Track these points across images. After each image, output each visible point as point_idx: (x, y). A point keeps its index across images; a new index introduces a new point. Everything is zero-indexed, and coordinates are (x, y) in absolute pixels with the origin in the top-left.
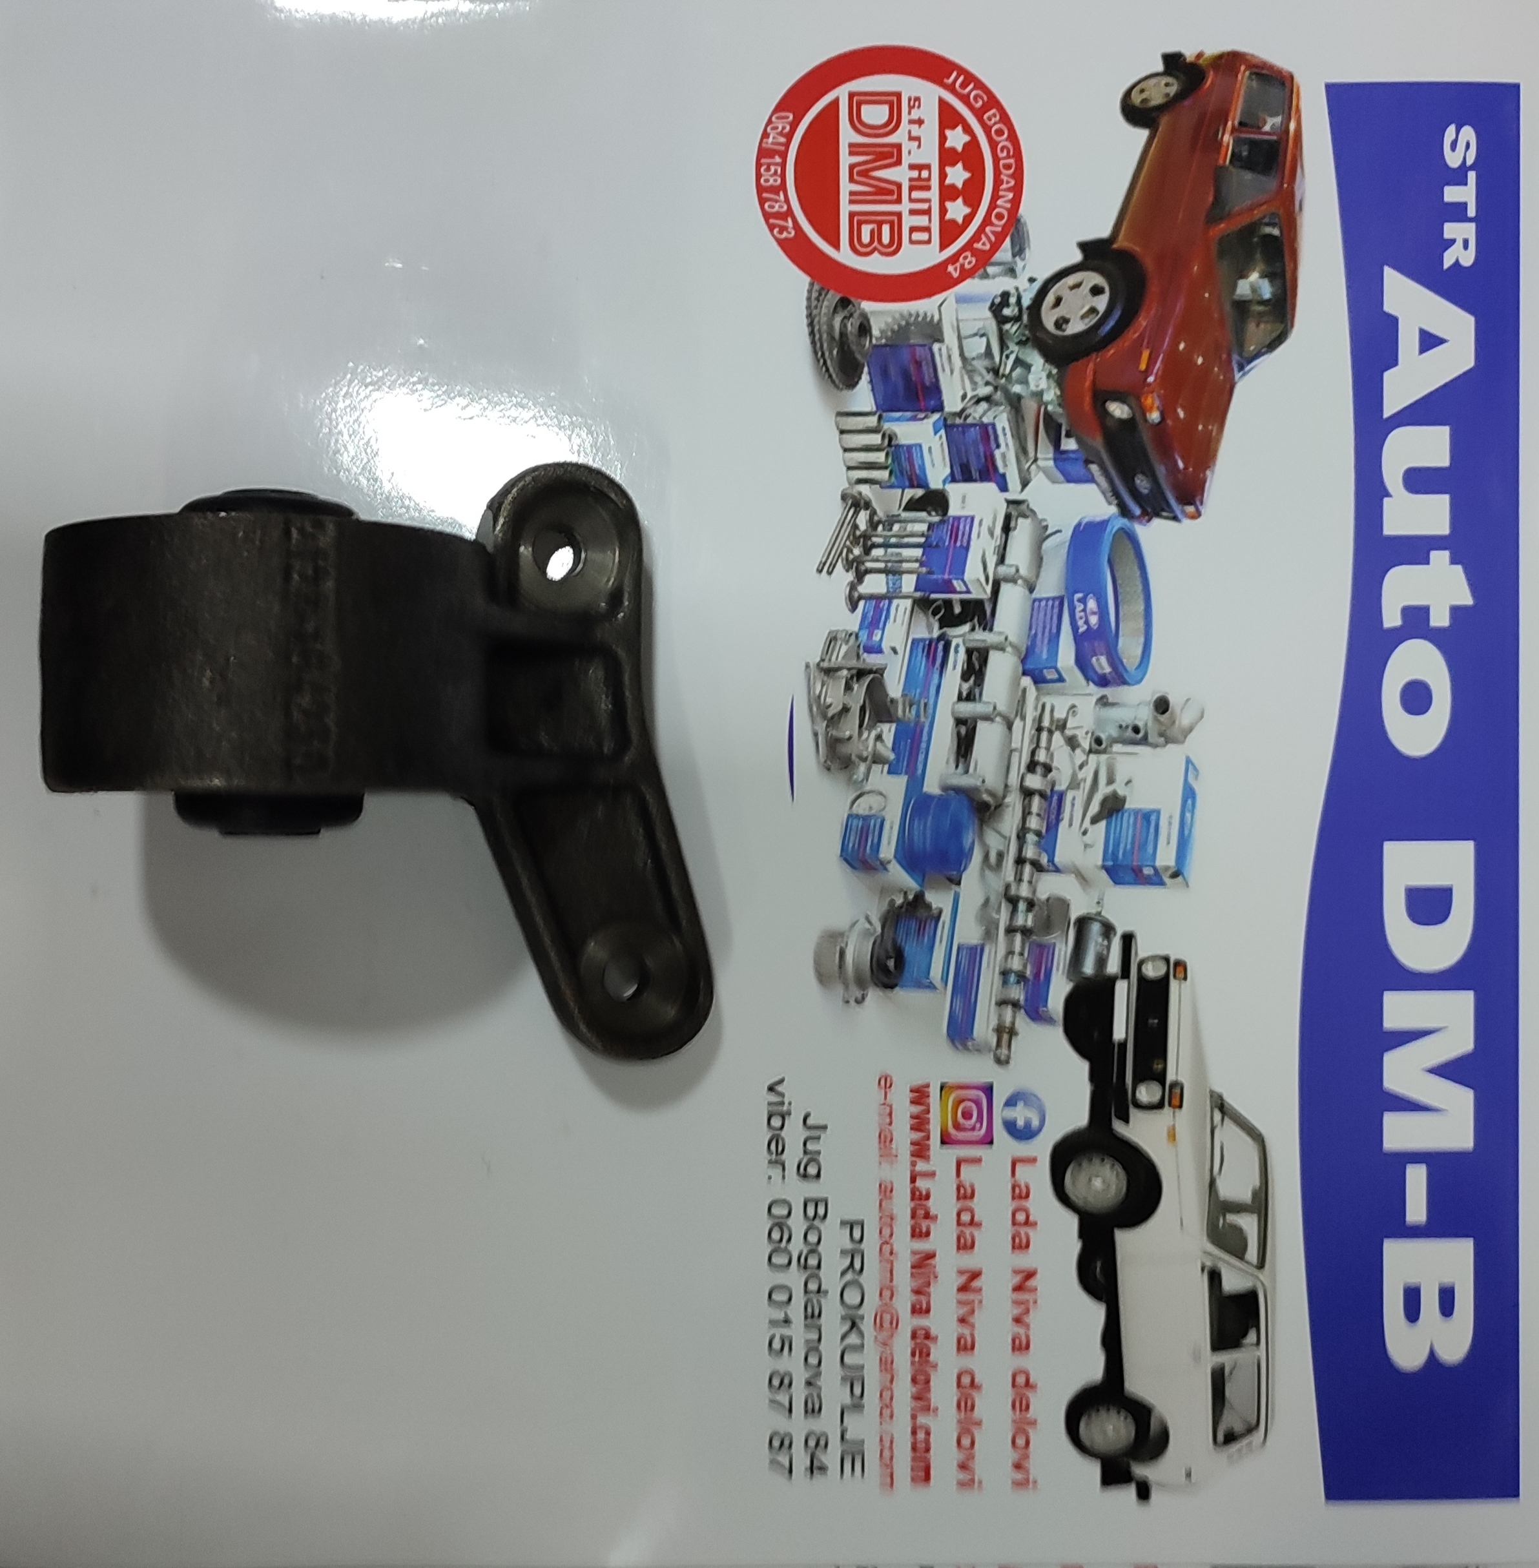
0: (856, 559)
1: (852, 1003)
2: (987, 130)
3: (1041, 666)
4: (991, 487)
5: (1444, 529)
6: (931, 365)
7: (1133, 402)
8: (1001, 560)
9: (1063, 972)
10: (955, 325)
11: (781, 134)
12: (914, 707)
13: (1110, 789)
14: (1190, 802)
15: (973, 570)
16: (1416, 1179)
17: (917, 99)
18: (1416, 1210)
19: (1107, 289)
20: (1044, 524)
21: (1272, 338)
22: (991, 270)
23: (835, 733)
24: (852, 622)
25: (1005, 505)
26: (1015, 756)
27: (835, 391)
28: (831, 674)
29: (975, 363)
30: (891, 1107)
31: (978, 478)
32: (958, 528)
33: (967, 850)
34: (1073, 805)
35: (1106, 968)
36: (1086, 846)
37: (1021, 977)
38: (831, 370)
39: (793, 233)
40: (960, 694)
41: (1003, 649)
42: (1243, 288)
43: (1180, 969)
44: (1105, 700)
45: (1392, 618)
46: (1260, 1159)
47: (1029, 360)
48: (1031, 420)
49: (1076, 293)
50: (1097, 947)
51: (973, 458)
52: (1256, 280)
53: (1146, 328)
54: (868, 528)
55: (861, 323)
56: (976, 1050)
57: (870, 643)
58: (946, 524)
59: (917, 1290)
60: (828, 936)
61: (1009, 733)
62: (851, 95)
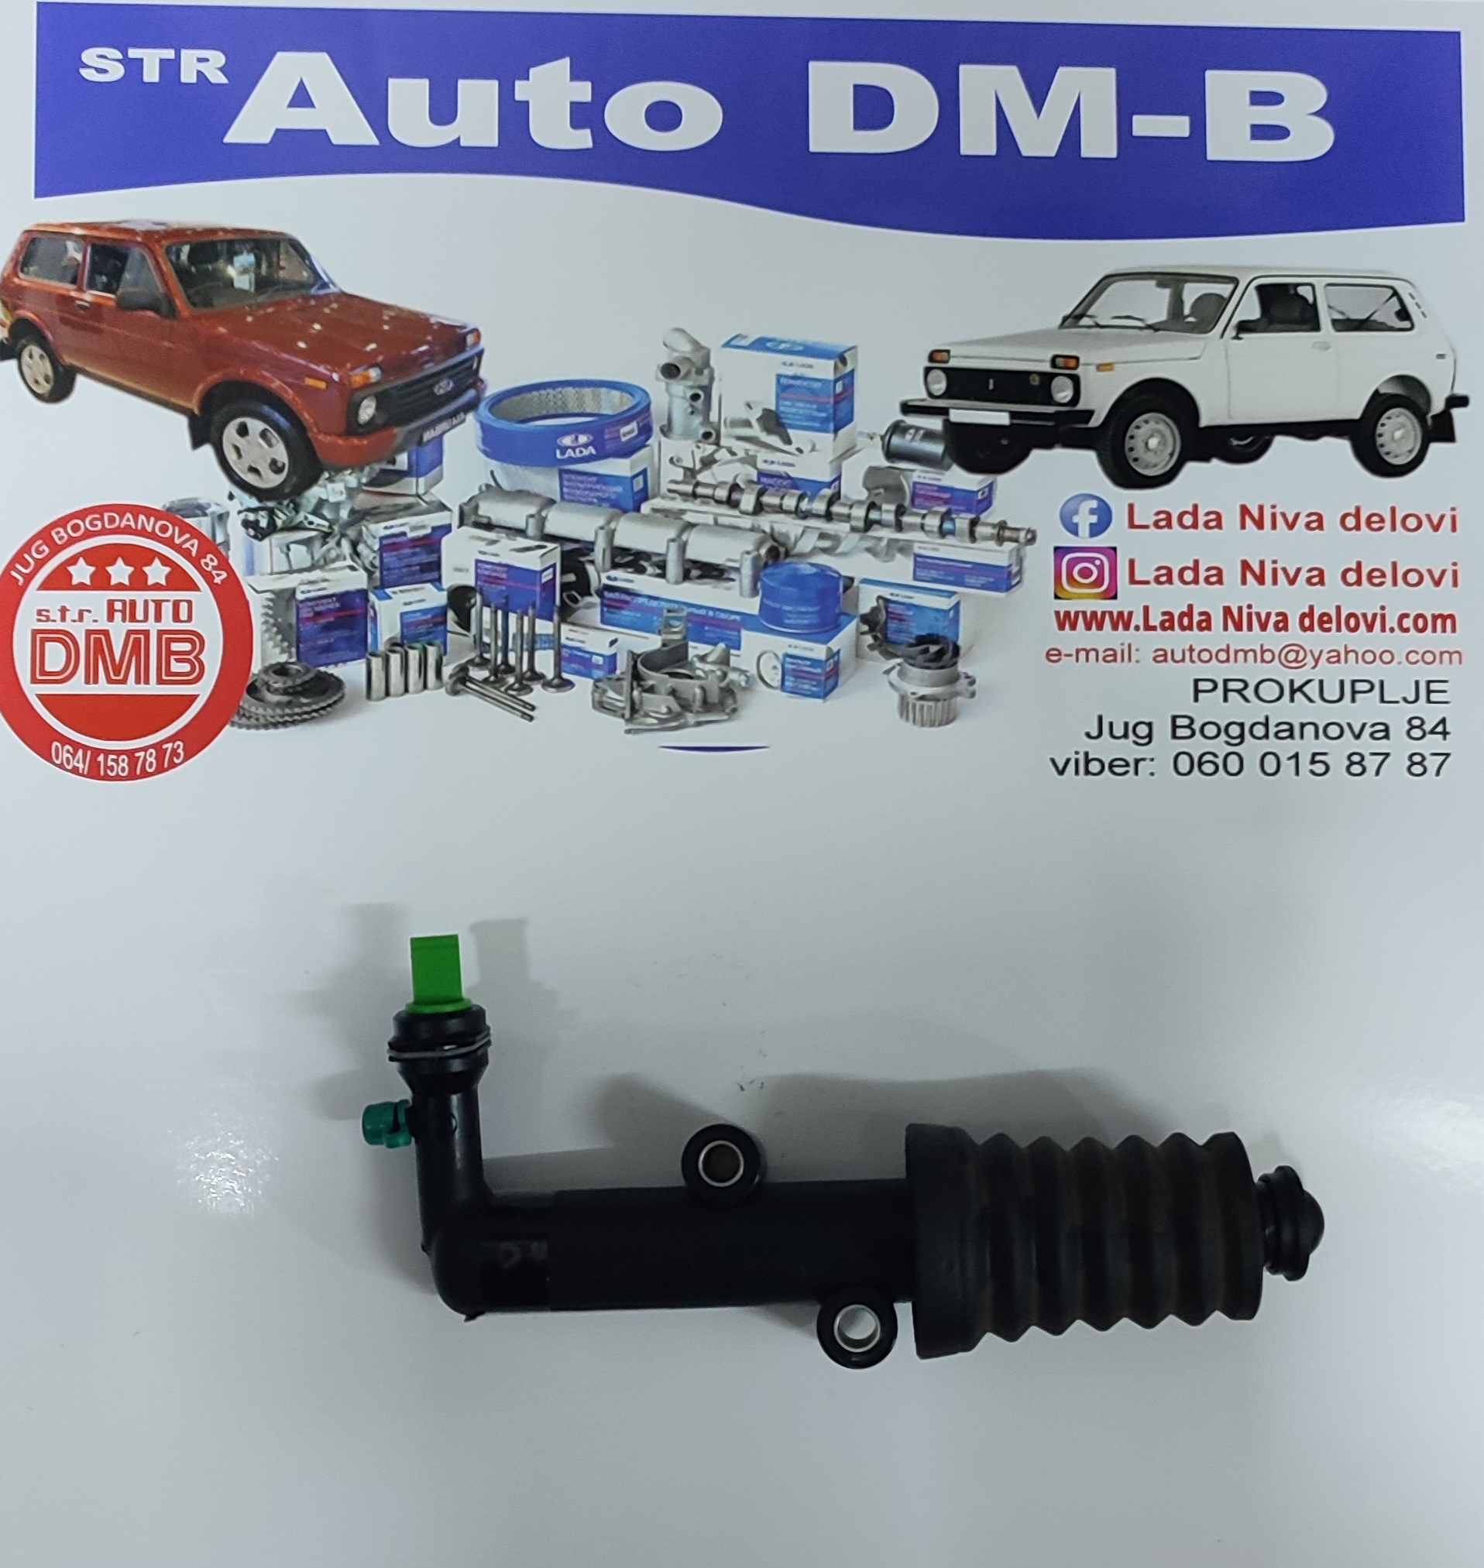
0: (518, 680)
1: (971, 688)
2: (72, 541)
3: (630, 494)
4: (445, 540)
5: (494, 84)
6: (318, 602)
7: (361, 394)
8: (521, 532)
9: (942, 474)
10: (278, 576)
11: (74, 755)
12: (672, 622)
13: (756, 424)
14: (769, 344)
15: (532, 561)
16: (1145, 125)
17: (39, 613)
18: (1177, 126)
19: (239, 420)
20: (484, 488)
21: (296, 254)
22: (220, 539)
23: (697, 705)
24: (583, 686)
25: (464, 528)
26: (721, 520)
27: (344, 701)
28: (637, 707)
30: (1078, 651)
31: (436, 555)
32: (489, 577)
34: (773, 462)
35: (938, 431)
36: (813, 449)
37: (946, 517)
38: (323, 704)
39: (179, 743)
40: (658, 575)
41: (613, 532)
42: (243, 282)
43: (939, 357)
44: (665, 429)
45: (583, 139)
46: (1126, 280)
47: (314, 501)
48: (376, 501)
49: (245, 451)
50: (916, 441)
51: (416, 560)
52: (235, 269)
53: (283, 382)
54: (487, 668)
55: (276, 672)
56: (1020, 561)
57: (606, 668)
58: (484, 589)
59: (1264, 627)
60: (905, 713)
61: (699, 527)
62: (34, 681)
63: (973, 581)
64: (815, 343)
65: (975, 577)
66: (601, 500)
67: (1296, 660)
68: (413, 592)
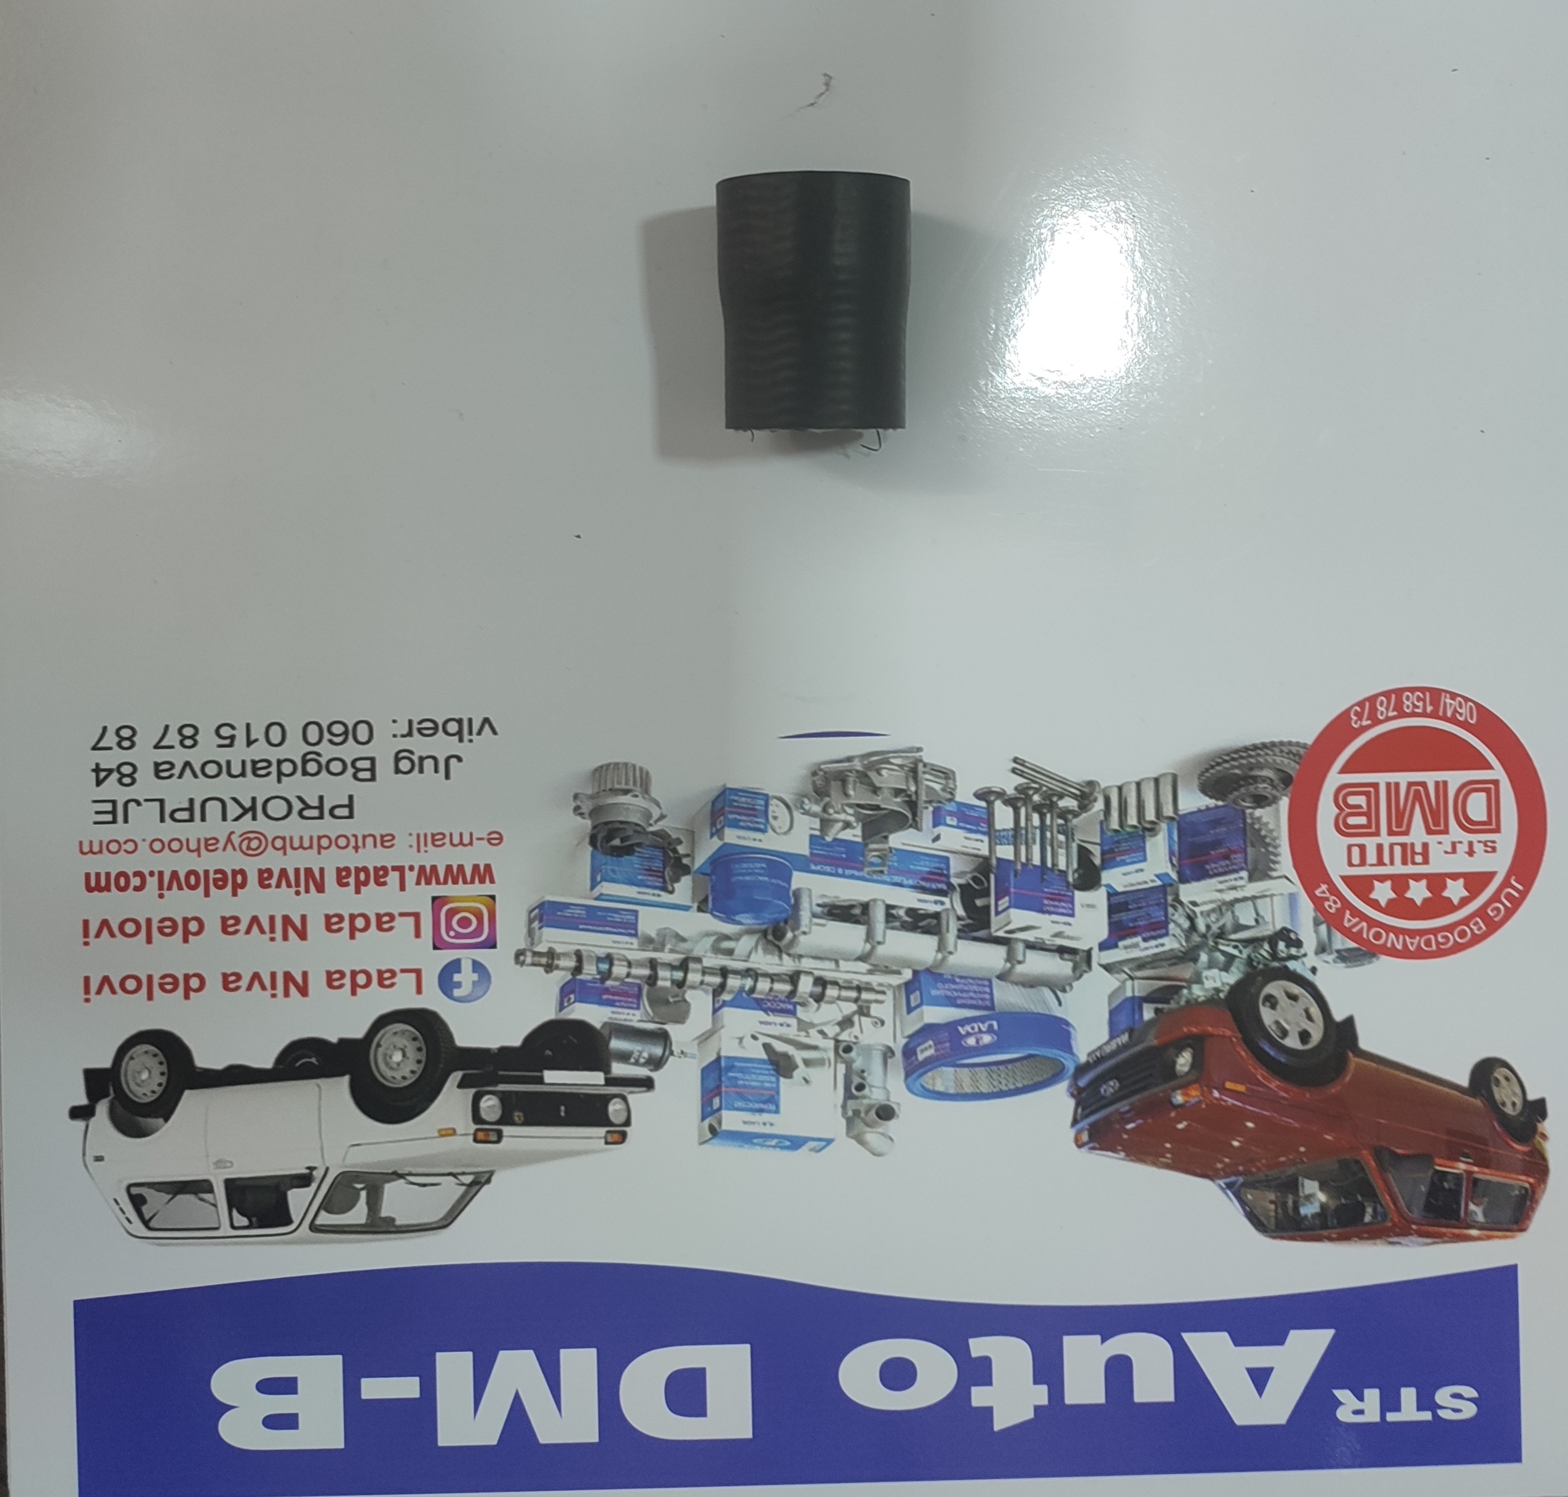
0: (1029, 797)
1: (579, 803)
2: (1466, 921)
3: (923, 987)
4: (1103, 934)
5: (1070, 1398)
6: (1227, 869)
7: (1191, 1077)
8: (1030, 946)
9: (610, 1018)
10: (1266, 893)
11: (1455, 711)
12: (879, 861)
13: (799, 1062)
14: (787, 1143)
15: (1019, 917)
16: (407, 1388)
18: (373, 1388)
19: (1309, 1046)
20: (1068, 988)
21: (1260, 1217)
22: (1323, 928)
23: (851, 779)
24: (965, 795)
25: (1086, 948)
26: (832, 965)
27: (1199, 772)
28: (911, 774)
29: (1229, 914)
30: (471, 843)
31: (1112, 920)
32: (1060, 901)
33: (733, 917)
34: (781, 1025)
35: (618, 1062)
36: (741, 1039)
37: (607, 975)
38: (1219, 768)
39: (1356, 726)
40: (893, 907)
41: (939, 950)
42: (1310, 1186)
43: (616, 1137)
44: (889, 1054)
45: (978, 1347)
46: (425, 1224)
47: (1233, 969)
48: (1174, 972)
49: (1301, 1015)
50: (638, 1051)
51: (1132, 915)
52: (1318, 1199)
53: (1268, 1088)
54: (1060, 809)
55: (1266, 798)
56: (530, 933)
57: (943, 813)
58: (1065, 889)
59: (283, 872)
60: (644, 776)
61: (854, 958)
62: (1496, 783)
63: (579, 911)
64: (741, 1146)
65: (576, 916)
66: (952, 981)
67: (250, 840)
68: (1134, 882)
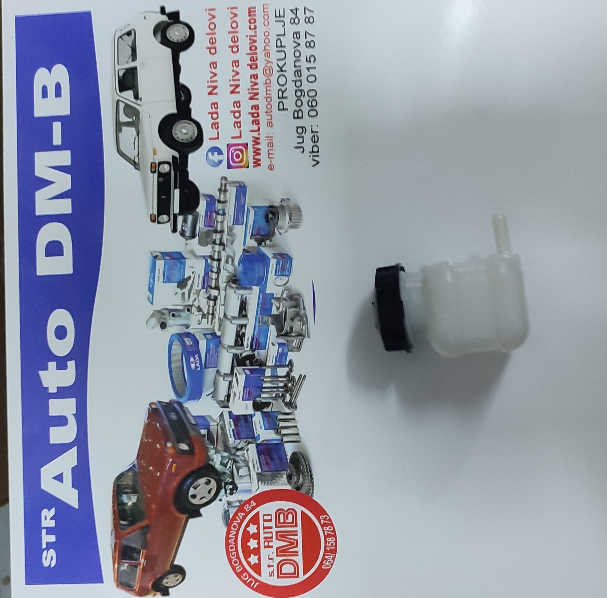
0: (290, 383)
1: (286, 200)
2: (241, 564)
3: (213, 340)
4: (235, 413)
5: (51, 401)
6: (262, 463)
8: (230, 383)
9: (200, 215)
10: (252, 480)
11: (327, 560)
12: (264, 321)
13: (184, 291)
14: (151, 287)
15: (242, 378)
16: (57, 140)
18: (57, 127)
19: (190, 497)
20: (213, 398)
21: (122, 478)
22: (238, 504)
23: (297, 310)
24: (291, 356)
25: (230, 406)
26: (222, 303)
27: (301, 452)
28: (299, 334)
29: (244, 465)
30: (269, 158)
32: (249, 395)
33: (241, 263)
34: (198, 283)
35: (183, 217)
36: (192, 267)
37: (217, 213)
38: (303, 460)
39: (321, 517)
40: (245, 327)
41: (228, 346)
42: (134, 499)
43: (153, 218)
44: (187, 327)
45: (71, 364)
46: (119, 144)
47: (222, 467)
48: (220, 441)
49: (202, 495)
50: (187, 226)
51: (243, 425)
52: (129, 502)
53: (173, 481)
54: (286, 394)
55: (291, 480)
56: (234, 182)
57: (283, 347)
58: (253, 397)
59: (256, 84)
60: (297, 226)
61: (225, 312)
62: (298, 577)
63: (243, 201)
64: (150, 269)
65: (241, 201)
66: (217, 351)
67: (269, 70)
68: (256, 425)
